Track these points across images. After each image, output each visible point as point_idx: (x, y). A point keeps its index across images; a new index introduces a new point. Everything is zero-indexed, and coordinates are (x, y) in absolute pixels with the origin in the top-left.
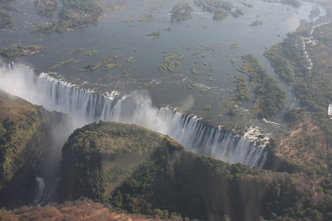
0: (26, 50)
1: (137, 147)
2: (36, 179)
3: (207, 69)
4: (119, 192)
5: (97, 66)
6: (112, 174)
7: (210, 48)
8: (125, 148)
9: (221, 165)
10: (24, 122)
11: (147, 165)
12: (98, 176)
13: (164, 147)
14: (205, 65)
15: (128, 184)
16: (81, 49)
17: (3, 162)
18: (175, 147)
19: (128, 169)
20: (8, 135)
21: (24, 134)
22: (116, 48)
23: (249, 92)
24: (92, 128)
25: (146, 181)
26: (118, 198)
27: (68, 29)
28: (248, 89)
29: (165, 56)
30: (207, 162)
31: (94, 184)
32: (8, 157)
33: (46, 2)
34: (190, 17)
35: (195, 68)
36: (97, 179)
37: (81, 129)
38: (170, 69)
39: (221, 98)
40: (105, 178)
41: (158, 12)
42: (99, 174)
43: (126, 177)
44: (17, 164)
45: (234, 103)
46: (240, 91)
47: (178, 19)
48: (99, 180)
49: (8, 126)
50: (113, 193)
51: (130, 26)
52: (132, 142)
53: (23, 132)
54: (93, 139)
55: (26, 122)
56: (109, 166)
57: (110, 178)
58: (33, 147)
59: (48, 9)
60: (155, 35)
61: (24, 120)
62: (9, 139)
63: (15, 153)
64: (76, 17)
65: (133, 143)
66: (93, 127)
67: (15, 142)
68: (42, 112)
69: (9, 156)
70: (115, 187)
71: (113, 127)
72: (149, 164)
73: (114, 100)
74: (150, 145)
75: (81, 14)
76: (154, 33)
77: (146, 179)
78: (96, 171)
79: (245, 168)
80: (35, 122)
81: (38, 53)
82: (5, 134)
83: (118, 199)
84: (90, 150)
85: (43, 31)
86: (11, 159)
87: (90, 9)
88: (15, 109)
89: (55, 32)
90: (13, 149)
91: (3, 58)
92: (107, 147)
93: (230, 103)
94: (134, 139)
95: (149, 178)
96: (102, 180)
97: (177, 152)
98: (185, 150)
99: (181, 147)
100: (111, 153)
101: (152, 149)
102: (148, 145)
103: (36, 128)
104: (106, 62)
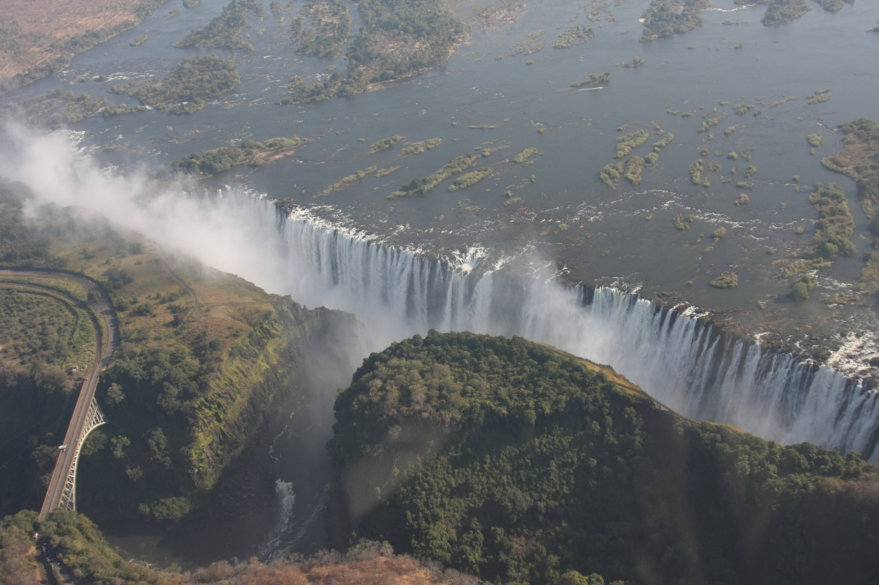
0: (263, 150)
1: (524, 400)
2: (274, 486)
3: (733, 171)
4: (475, 523)
5: (435, 182)
6: (457, 475)
7: (748, 108)
8: (491, 404)
9: (752, 448)
10: (244, 339)
11: (552, 447)
12: (422, 479)
13: (595, 400)
14: (731, 158)
15: (500, 500)
16: (398, 137)
17: (190, 445)
18: (628, 398)
19: (500, 460)
20: (201, 375)
21: (242, 372)
22: (489, 127)
23: (854, 229)
24: (408, 352)
25: (549, 493)
26: (472, 540)
27: (370, 87)
28: (852, 221)
29: (618, 142)
30: (714, 440)
31: (411, 500)
32: (202, 431)
33: (320, 20)
34: (696, 24)
35: (701, 168)
36: (418, 488)
37: (380, 353)
38: (630, 176)
39: (768, 253)
40: (438, 483)
41: (610, 17)
43: (494, 481)
44: (226, 448)
45: (806, 264)
46: (827, 228)
47: (663, 32)
48: (423, 489)
49: (203, 352)
50: (460, 525)
52: (511, 387)
53: (240, 365)
54: (406, 380)
55: (248, 340)
56: (450, 454)
57: (451, 484)
58: (270, 401)
59: (325, 37)
60: (597, 82)
61: (244, 335)
62: (204, 387)
63: (219, 420)
64: (392, 52)
65: (512, 390)
66: (411, 348)
67: (220, 392)
68: (289, 311)
69: (205, 429)
70: (466, 508)
71: (461, 348)
72: (558, 445)
74: (558, 394)
75: (406, 42)
76: (594, 80)
77: (549, 486)
78: (416, 466)
79: (824, 459)
80: (273, 338)
81: (291, 157)
82: (196, 372)
83: (471, 542)
84: (398, 410)
85: (308, 97)
86: (211, 436)
87: (427, 28)
88: (223, 307)
89: (336, 97)
90: (214, 410)
91: (206, 176)
92: (443, 402)
93: (795, 266)
94: (515, 379)
95: (556, 483)
96: (430, 489)
97: (634, 413)
98: (654, 405)
99: (645, 398)
100: (452, 419)
101: (563, 405)
102: (553, 394)
103: (277, 355)
104: (460, 169)
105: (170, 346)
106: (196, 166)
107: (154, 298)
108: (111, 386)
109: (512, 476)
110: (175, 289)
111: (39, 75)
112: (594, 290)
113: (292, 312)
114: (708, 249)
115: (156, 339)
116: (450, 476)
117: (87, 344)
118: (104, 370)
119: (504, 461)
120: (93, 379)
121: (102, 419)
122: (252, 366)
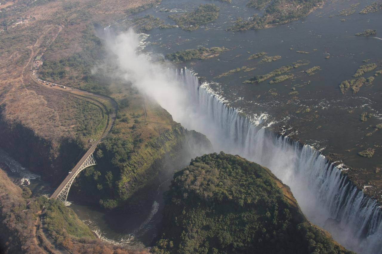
0: (207, 52)
1: (241, 194)
2: (153, 203)
4: (207, 244)
5: (266, 78)
6: (207, 220)
8: (227, 193)
9: (324, 247)
10: (154, 140)
11: (249, 218)
12: (193, 218)
13: (272, 202)
15: (219, 237)
16: (264, 53)
17: (119, 181)
18: (288, 204)
19: (226, 219)
20: (131, 153)
21: (150, 153)
24: (207, 160)
25: (241, 239)
26: (202, 251)
27: (266, 26)
29: (359, 68)
31: (186, 226)
32: (125, 176)
36: (190, 222)
38: (354, 88)
40: (198, 222)
43: (221, 227)
44: (137, 184)
48: (192, 223)
49: (136, 143)
50: (201, 243)
51: (343, 21)
52: (238, 187)
53: (150, 151)
54: (198, 174)
55: (156, 140)
56: (207, 210)
57: (203, 224)
61: (155, 138)
62: (129, 158)
63: (134, 172)
66: (210, 158)
67: (135, 161)
68: (178, 130)
69: (127, 175)
70: (207, 236)
71: (229, 163)
72: (252, 218)
73: (259, 125)
74: (256, 195)
77: (243, 236)
78: (192, 212)
80: (169, 140)
82: (129, 151)
84: (189, 186)
85: (239, 28)
86: (130, 178)
88: (154, 124)
89: (250, 30)
90: (132, 168)
91: (180, 61)
94: (242, 183)
95: (246, 236)
96: (195, 224)
97: (288, 212)
98: (298, 210)
99: (296, 206)
100: (208, 196)
101: (256, 201)
102: (254, 194)
103: (170, 148)
104: (280, 73)
105: (127, 137)
106: (177, 57)
107: (132, 115)
108: (98, 151)
109: (229, 227)
110: (140, 113)
111: (146, 7)
112: (303, 145)
113: (180, 130)
114: (369, 134)
115: (123, 133)
116: (204, 220)
117: (100, 131)
118: (100, 143)
119: (228, 219)
120: (95, 146)
121: (94, 163)
122: (156, 151)
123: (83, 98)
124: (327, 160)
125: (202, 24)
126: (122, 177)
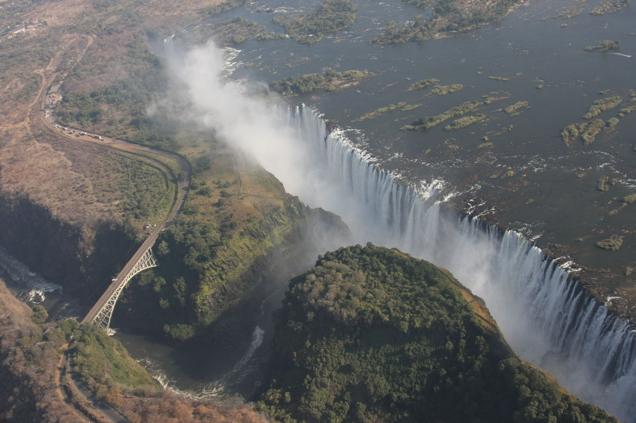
0: (339, 79)
1: (403, 313)
2: (253, 330)
4: (347, 396)
5: (439, 121)
6: (347, 357)
8: (380, 311)
9: (545, 397)
10: (255, 224)
11: (417, 353)
12: (323, 354)
13: (456, 325)
15: (368, 383)
16: (433, 80)
17: (197, 293)
18: (482, 329)
19: (379, 354)
20: (216, 246)
21: (248, 247)
24: (345, 258)
25: (405, 387)
26: (340, 408)
27: (437, 35)
29: (593, 104)
31: (312, 367)
32: (208, 284)
36: (319, 360)
38: (586, 136)
40: (333, 360)
42: (324, 351)
43: (371, 368)
44: (226, 298)
48: (322, 362)
49: (225, 229)
50: (338, 394)
51: (564, 26)
52: (399, 300)
53: (247, 242)
54: (331, 279)
55: (258, 225)
56: (346, 340)
57: (341, 363)
61: (256, 221)
62: (213, 255)
63: (222, 279)
65: (398, 302)
66: (349, 254)
67: (224, 260)
68: (295, 208)
69: (210, 283)
70: (347, 383)
71: (381, 262)
72: (422, 353)
73: (430, 198)
74: (429, 314)
77: (407, 382)
78: (322, 344)
80: (280, 225)
82: (214, 243)
83: (338, 410)
85: (391, 39)
86: (215, 289)
88: (253, 198)
89: (410, 41)
90: (219, 272)
91: (294, 94)
92: (347, 302)
94: (405, 295)
95: (412, 381)
96: (326, 363)
97: (483, 341)
98: (500, 339)
99: (495, 332)
100: (349, 316)
101: (430, 323)
102: (425, 312)
103: (281, 237)
104: (462, 113)
105: (209, 220)
106: (289, 87)
107: (216, 184)
108: (161, 243)
109: (384, 367)
110: (231, 180)
111: (234, 4)
113: (298, 209)
114: (612, 212)
115: (203, 214)
116: (342, 356)
117: (163, 210)
118: (163, 230)
119: (381, 355)
120: (155, 235)
121: (154, 263)
122: (258, 243)
123: (133, 155)
124: (544, 255)
125: (329, 33)
126: (203, 286)
